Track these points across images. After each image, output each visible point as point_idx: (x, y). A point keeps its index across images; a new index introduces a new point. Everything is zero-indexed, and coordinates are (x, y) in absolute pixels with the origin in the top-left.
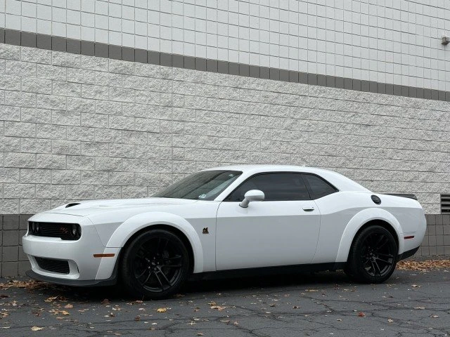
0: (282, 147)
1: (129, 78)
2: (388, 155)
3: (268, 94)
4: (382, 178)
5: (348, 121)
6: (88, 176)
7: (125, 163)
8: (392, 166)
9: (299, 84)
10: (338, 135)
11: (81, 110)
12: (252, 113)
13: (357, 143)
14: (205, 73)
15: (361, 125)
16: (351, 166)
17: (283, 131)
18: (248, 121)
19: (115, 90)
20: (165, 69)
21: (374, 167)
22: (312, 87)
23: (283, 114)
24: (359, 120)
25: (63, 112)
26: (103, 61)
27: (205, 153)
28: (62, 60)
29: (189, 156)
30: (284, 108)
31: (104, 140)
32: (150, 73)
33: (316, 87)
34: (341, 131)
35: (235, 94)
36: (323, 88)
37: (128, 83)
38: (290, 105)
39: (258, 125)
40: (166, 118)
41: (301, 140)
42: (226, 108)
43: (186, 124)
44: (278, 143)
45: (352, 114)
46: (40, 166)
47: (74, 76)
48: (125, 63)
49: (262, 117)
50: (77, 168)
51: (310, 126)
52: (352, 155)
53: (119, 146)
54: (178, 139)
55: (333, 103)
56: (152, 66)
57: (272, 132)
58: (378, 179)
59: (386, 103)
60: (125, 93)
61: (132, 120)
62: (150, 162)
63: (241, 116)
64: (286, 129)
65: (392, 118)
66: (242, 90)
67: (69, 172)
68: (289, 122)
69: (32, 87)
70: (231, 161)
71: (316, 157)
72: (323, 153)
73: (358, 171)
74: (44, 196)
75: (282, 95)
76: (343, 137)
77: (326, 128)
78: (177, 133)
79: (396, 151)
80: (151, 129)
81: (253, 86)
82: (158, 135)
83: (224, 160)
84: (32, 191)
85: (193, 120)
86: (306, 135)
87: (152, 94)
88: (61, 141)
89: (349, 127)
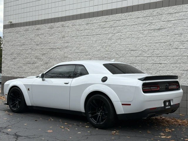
0: (106, 48)
1: (53, 29)
2: (174, 46)
3: (101, 23)
4: (169, 62)
5: (145, 29)
6: (42, 65)
7: (51, 60)
8: (177, 53)
9: (117, 15)
10: (138, 38)
11: (41, 43)
12: (93, 34)
13: (151, 41)
14: (76, 21)
15: (154, 30)
16: (146, 55)
17: (107, 41)
18: (92, 38)
19: (49, 34)
20: (63, 23)
21: (162, 55)
22: (123, 14)
23: (107, 32)
24: (153, 27)
25: (37, 45)
26: (47, 25)
27: (75, 54)
28: (37, 28)
29: (69, 56)
30: (108, 29)
31: (46, 53)
32: (58, 26)
33: (126, 14)
34: (141, 35)
35: (87, 27)
36: (130, 13)
37: (52, 31)
38: (111, 27)
39: (96, 39)
40: (63, 42)
41: (116, 44)
42: (83, 34)
43: (69, 43)
44: (104, 47)
45: (148, 24)
46: (32, 62)
47: (40, 32)
48: (52, 24)
49: (98, 35)
50: (40, 63)
51: (121, 36)
52: (146, 49)
53: (50, 54)
54: (66, 50)
55: (136, 20)
56: (59, 23)
57: (102, 42)
58: (165, 62)
59: (175, 11)
60: (52, 35)
61: (53, 44)
62: (58, 59)
63: (89, 36)
64: (109, 39)
65: (180, 21)
66: (90, 25)
67: (38, 64)
68: (110, 35)
69: (31, 38)
70: (84, 57)
71: (124, 52)
72: (128, 50)
73: (150, 58)
74: (32, 72)
75: (108, 22)
76: (142, 39)
77: (131, 36)
78: (66, 47)
79: (182, 42)
80: (58, 47)
81: (94, 21)
82: (60, 49)
83: (81, 57)
84: (30, 70)
85: (71, 41)
86: (119, 41)
87: (59, 34)
88: (36, 54)
89: (146, 32)
